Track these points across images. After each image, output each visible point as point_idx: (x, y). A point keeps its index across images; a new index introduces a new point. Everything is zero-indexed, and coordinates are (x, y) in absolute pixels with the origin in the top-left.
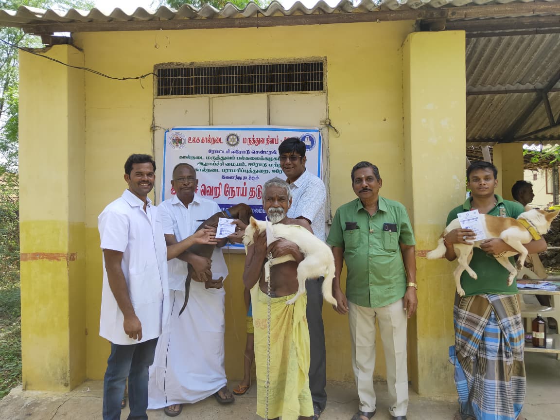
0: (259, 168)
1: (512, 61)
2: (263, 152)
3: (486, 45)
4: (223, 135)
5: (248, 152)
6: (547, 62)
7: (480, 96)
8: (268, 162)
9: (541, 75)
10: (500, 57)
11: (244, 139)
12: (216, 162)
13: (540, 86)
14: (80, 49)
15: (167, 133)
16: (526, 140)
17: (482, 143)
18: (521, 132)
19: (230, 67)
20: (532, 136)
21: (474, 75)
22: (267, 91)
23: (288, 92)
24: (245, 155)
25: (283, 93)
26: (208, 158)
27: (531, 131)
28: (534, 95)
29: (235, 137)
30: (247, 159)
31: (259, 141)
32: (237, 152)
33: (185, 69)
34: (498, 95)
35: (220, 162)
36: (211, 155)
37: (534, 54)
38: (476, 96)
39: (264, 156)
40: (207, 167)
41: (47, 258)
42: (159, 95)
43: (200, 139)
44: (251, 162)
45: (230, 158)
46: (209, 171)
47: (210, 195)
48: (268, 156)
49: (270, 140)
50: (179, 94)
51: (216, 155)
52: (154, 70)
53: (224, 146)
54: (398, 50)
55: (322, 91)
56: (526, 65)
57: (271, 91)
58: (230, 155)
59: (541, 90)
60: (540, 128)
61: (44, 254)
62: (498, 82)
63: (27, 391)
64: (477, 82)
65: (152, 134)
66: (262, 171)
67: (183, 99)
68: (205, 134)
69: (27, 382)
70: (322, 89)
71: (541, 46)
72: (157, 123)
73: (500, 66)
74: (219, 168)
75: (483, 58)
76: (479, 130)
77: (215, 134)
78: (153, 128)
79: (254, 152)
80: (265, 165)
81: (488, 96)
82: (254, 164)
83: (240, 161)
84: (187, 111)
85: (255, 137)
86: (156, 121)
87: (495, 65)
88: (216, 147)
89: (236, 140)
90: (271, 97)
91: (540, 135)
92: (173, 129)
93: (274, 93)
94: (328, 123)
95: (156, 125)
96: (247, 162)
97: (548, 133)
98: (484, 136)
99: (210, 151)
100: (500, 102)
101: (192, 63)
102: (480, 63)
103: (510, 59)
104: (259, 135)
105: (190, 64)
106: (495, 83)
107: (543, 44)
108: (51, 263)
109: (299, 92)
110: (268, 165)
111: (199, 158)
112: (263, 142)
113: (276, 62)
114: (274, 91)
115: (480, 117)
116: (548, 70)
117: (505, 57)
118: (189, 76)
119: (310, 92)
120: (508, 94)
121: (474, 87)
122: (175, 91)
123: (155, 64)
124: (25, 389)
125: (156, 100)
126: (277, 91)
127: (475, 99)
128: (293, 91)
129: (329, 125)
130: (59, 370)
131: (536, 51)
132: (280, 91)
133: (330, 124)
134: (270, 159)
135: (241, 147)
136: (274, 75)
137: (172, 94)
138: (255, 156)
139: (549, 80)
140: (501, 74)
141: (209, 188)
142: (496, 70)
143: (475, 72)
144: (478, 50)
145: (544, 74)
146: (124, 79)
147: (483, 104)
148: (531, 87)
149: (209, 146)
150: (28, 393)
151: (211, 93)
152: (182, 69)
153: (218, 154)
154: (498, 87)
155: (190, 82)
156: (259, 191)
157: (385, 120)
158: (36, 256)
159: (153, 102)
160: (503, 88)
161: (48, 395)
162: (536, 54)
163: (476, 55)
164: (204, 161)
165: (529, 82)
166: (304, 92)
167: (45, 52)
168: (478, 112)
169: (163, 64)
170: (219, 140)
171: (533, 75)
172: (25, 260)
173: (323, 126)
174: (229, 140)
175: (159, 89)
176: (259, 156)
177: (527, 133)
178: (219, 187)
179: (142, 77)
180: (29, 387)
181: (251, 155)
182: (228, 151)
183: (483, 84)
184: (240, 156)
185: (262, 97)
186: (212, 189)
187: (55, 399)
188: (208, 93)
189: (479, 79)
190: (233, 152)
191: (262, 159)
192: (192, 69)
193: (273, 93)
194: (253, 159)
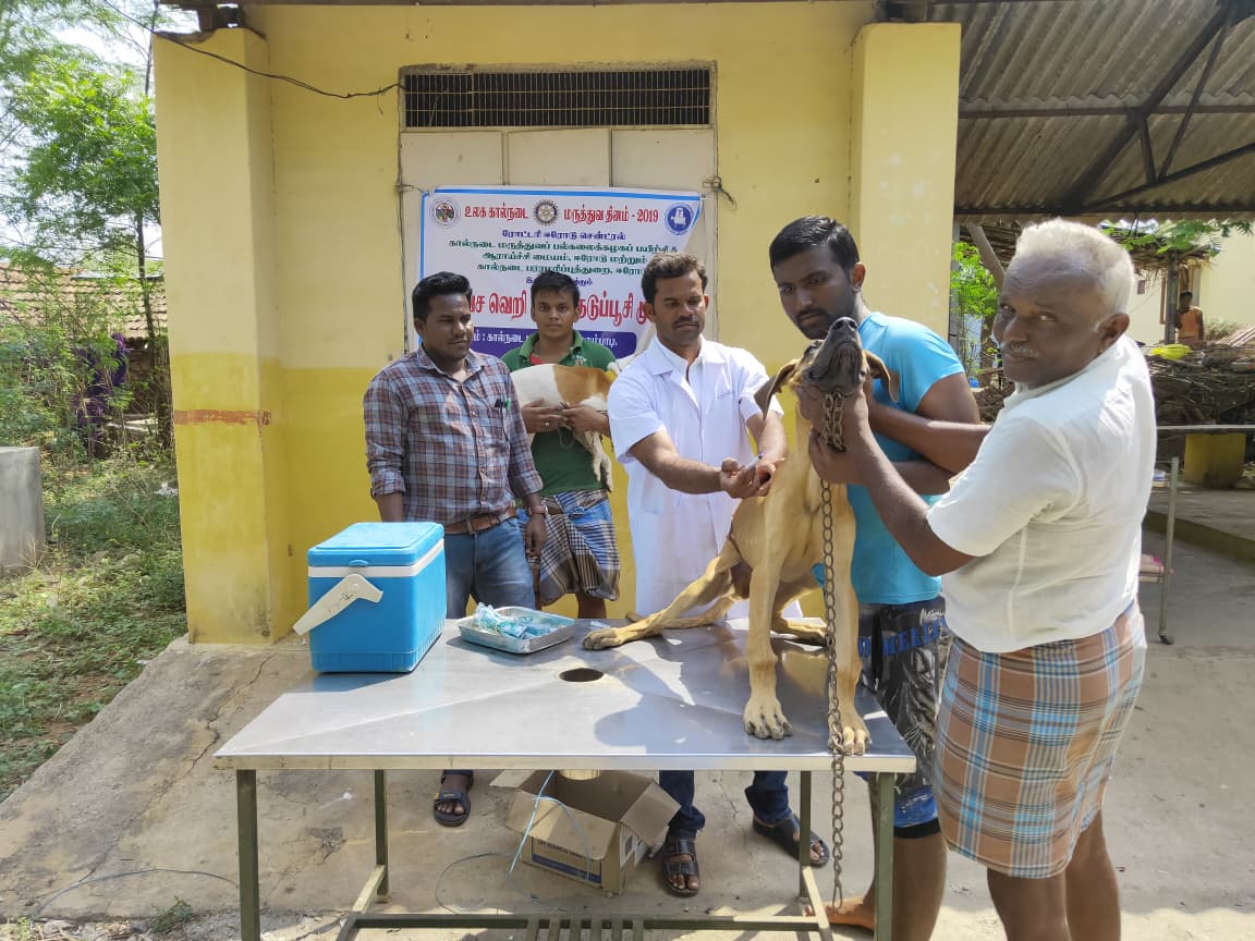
0: (594, 265)
1: (1079, 51)
2: (600, 236)
3: (1029, 17)
4: (528, 204)
5: (574, 236)
6: (1149, 54)
7: (1017, 120)
8: (608, 254)
9: (1137, 79)
10: (1057, 41)
11: (567, 212)
12: (517, 252)
13: (1133, 101)
14: (262, 36)
15: (426, 198)
16: (1106, 210)
17: (1021, 216)
18: (1097, 195)
19: (539, 75)
20: (1119, 203)
21: (1004, 76)
22: (609, 123)
23: (646, 126)
24: (569, 242)
25: (636, 126)
26: (501, 245)
27: (1118, 191)
28: (1122, 119)
29: (549, 208)
30: (572, 247)
31: (594, 216)
32: (553, 235)
33: (457, 77)
34: (1052, 119)
35: (524, 252)
36: (507, 240)
37: (1122, 36)
38: (1007, 119)
39: (603, 242)
40: (500, 262)
41: (222, 419)
42: (408, 125)
43: (487, 210)
44: (579, 253)
45: (543, 246)
46: (504, 268)
47: (506, 312)
48: (610, 243)
49: (613, 213)
50: (446, 125)
51: (515, 240)
52: (400, 78)
53: (530, 224)
54: (845, 51)
55: (706, 126)
56: (1108, 58)
57: (614, 124)
58: (542, 240)
59: (1136, 109)
60: (1135, 186)
61: (216, 413)
62: (1052, 92)
63: (198, 645)
64: (1010, 92)
65: (398, 199)
66: (598, 270)
67: (454, 134)
68: (496, 201)
69: (196, 630)
70: (707, 122)
71: (1136, 23)
72: (407, 179)
73: (1056, 58)
74: (522, 263)
75: (1022, 43)
76: (1015, 188)
77: (513, 202)
78: (400, 188)
79: (584, 236)
80: (604, 259)
81: (1032, 120)
82: (584, 258)
83: (560, 252)
84: (461, 157)
85: (586, 209)
86: (404, 175)
87: (1046, 57)
88: (516, 225)
89: (552, 213)
90: (615, 134)
91: (1135, 199)
92: (437, 191)
93: (622, 126)
94: (717, 185)
95: (406, 182)
96: (571, 254)
97: (1151, 196)
98: (1025, 200)
99: (505, 233)
100: (1055, 133)
101: (470, 67)
102: (1017, 53)
103: (1076, 47)
104: (594, 204)
105: (467, 69)
106: (1046, 95)
107: (1140, 17)
108: (230, 428)
109: (666, 126)
110: (608, 259)
111: (485, 245)
112: (600, 217)
113: (625, 68)
114: (620, 124)
115: (1016, 162)
116: (1150, 70)
117: (1067, 41)
118: (463, 90)
119: (686, 126)
120: (1071, 118)
121: (1005, 100)
122: (439, 120)
123: (401, 66)
124: (193, 641)
125: (403, 135)
126: (625, 124)
127: (1006, 126)
128: (655, 123)
129: (718, 188)
130: (252, 610)
131: (1125, 32)
132: (631, 123)
133: (720, 186)
134: (613, 249)
135: (561, 225)
136: (620, 93)
137: (433, 125)
138: (586, 242)
139: (1151, 89)
140: (1059, 75)
141: (504, 301)
142: (1049, 68)
143: (1007, 71)
144: (1014, 26)
145: (1143, 78)
146: (349, 96)
147: (1023, 135)
148: (1117, 103)
149: (502, 223)
150: (199, 647)
151: (506, 124)
152: (451, 77)
153: (520, 238)
154: (1053, 102)
155: (466, 102)
156: (593, 307)
157: (817, 181)
158: (201, 416)
159: (399, 139)
160: (1061, 104)
161: (237, 650)
162: (1125, 38)
163: (1009, 37)
164: (495, 251)
165: (1115, 94)
166: (675, 126)
167: (201, 41)
168: (1012, 152)
169: (415, 67)
170: (521, 213)
171: (1122, 81)
172: (184, 422)
173: (709, 190)
174: (540, 213)
175: (408, 114)
176: (593, 242)
177: (1109, 196)
178: (521, 299)
179: (380, 92)
180: (200, 638)
181: (578, 241)
182: (538, 233)
183: (1023, 95)
184: (559, 242)
185: (599, 134)
186: (509, 301)
187: (250, 654)
188: (500, 124)
189: (1014, 85)
190: (548, 235)
191: (599, 248)
192: (469, 76)
193: (618, 127)
194: (582, 247)
